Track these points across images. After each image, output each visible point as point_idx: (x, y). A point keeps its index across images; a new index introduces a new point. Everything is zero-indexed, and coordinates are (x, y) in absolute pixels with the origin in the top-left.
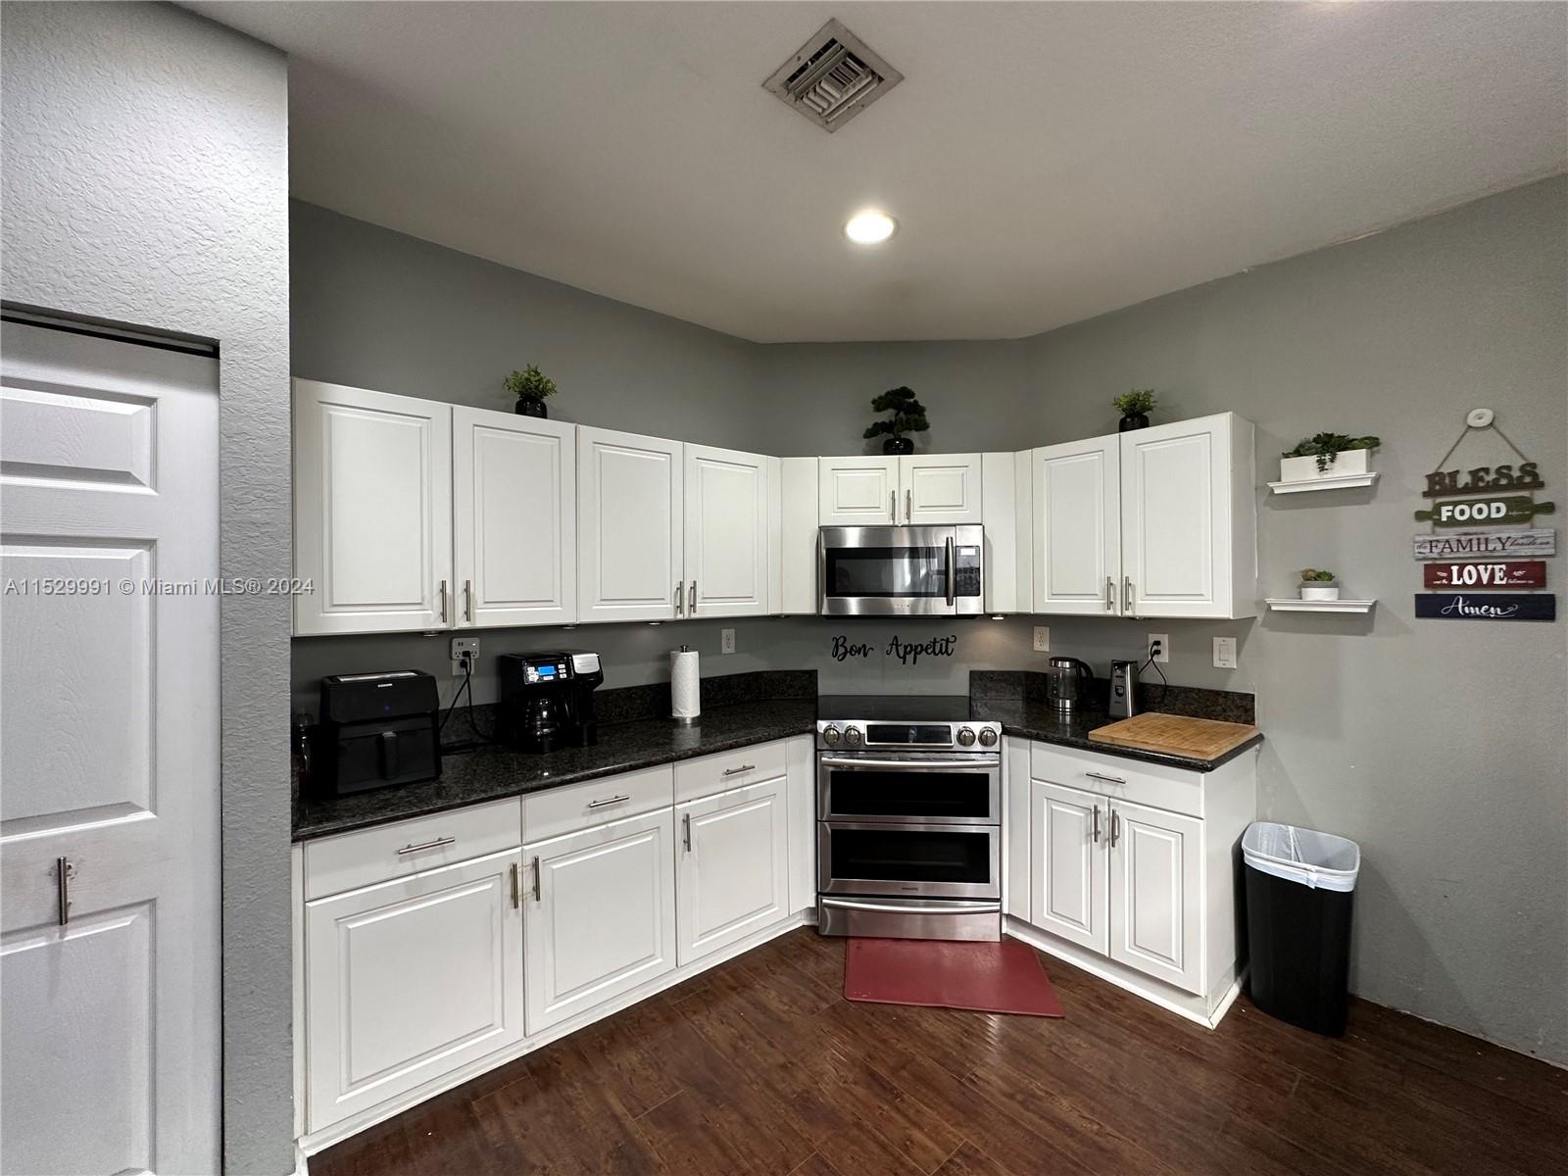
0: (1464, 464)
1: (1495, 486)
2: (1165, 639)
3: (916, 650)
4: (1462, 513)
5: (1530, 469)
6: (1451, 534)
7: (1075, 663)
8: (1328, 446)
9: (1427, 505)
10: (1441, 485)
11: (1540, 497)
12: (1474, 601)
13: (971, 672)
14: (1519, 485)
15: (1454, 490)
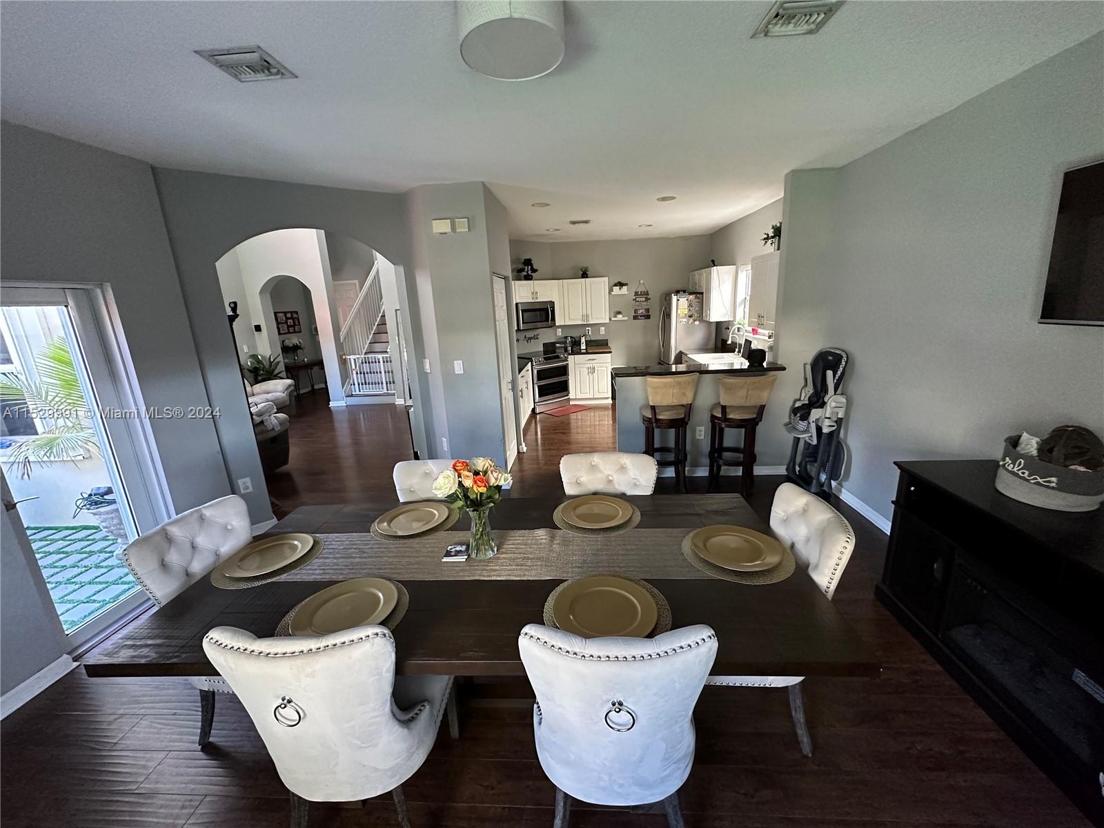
0: (639, 290)
1: (643, 295)
2: (590, 329)
3: (530, 339)
4: (640, 299)
5: (647, 292)
6: (637, 303)
7: (571, 337)
8: (621, 285)
9: (634, 298)
10: (636, 294)
11: (649, 297)
12: (641, 316)
13: (544, 344)
14: (646, 295)
15: (638, 295)
